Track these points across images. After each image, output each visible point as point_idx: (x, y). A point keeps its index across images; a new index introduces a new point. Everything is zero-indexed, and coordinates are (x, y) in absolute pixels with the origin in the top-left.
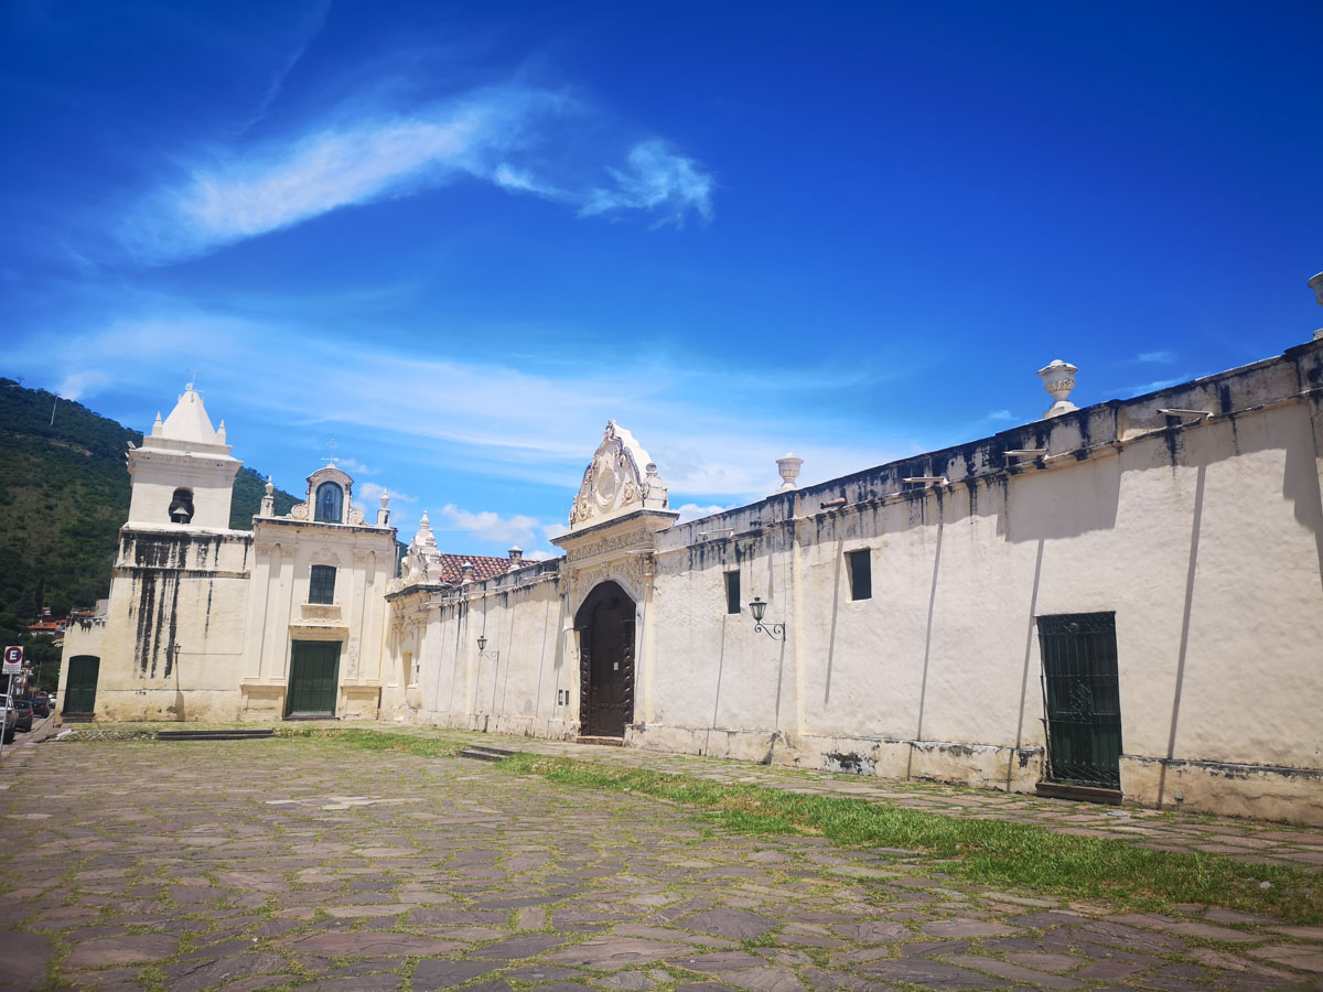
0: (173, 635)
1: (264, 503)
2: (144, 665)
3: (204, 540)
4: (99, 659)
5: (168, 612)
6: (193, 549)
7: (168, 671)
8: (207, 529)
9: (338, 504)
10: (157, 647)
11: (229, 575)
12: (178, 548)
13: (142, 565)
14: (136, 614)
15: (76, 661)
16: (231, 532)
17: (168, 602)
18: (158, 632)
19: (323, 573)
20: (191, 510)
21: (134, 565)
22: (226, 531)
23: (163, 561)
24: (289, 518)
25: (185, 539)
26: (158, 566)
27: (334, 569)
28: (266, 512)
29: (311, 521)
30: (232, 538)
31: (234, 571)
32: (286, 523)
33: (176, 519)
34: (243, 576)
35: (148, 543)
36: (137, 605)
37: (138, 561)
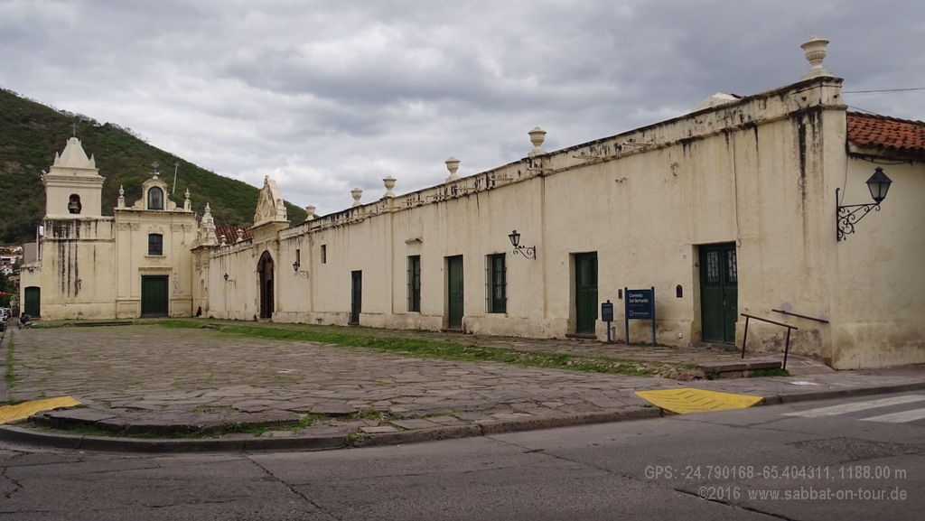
0: (77, 275)
1: (119, 201)
2: (63, 291)
3: (88, 222)
4: (39, 289)
5: (73, 262)
6: (83, 227)
7: (76, 293)
8: (89, 216)
9: (160, 199)
10: (69, 281)
11: (103, 240)
12: (75, 227)
13: (57, 238)
14: (56, 263)
15: (27, 289)
16: (102, 217)
17: (73, 257)
18: (69, 272)
19: (155, 238)
20: (80, 206)
21: (53, 238)
22: (100, 217)
23: (67, 235)
24: (134, 208)
25: (79, 222)
26: (65, 238)
27: (161, 236)
28: (121, 206)
29: (146, 209)
30: (103, 220)
31: (106, 239)
32: (132, 211)
33: (72, 211)
34: (112, 241)
35: (59, 226)
36: (56, 259)
37: (54, 236)
